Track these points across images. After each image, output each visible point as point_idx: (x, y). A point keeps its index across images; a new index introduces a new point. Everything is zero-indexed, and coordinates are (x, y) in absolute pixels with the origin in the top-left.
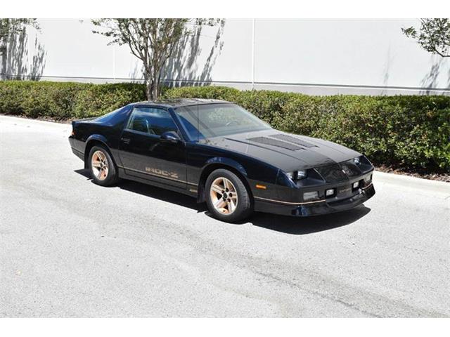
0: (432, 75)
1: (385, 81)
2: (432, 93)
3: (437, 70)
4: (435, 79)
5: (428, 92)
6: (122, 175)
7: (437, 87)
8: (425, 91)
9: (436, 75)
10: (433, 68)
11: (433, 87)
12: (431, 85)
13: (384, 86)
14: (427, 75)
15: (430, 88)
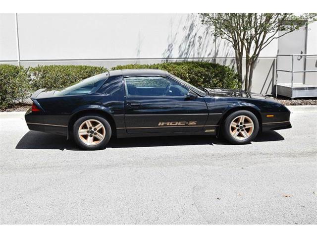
0: (168, 50)
1: (137, 55)
2: (169, 61)
3: (171, 47)
4: (171, 52)
5: (167, 61)
6: (119, 136)
7: (173, 57)
8: (165, 60)
9: (172, 50)
10: (169, 46)
11: (170, 57)
12: (169, 56)
13: (138, 58)
14: (166, 50)
15: (168, 58)
